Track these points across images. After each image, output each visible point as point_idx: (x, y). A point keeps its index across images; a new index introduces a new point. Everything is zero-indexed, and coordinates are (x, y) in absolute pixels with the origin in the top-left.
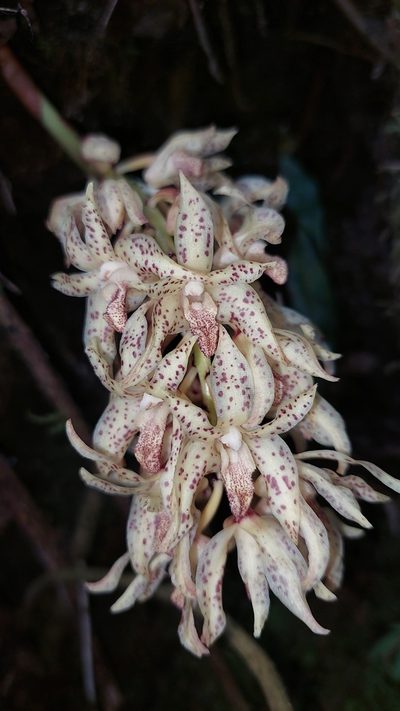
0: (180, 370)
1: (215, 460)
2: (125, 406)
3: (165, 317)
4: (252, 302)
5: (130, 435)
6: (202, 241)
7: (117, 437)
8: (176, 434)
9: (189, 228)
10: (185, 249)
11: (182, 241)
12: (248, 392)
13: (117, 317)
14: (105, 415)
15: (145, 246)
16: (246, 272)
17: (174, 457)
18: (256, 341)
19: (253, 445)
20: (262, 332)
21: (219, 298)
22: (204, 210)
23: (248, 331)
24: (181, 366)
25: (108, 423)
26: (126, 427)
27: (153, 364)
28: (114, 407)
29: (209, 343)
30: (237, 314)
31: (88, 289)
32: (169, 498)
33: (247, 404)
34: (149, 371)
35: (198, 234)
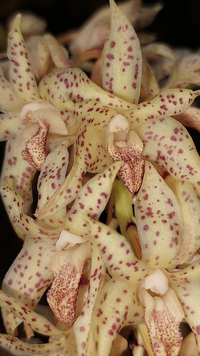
0: (103, 199)
1: (138, 309)
2: (39, 252)
3: (87, 150)
4: (181, 140)
5: (42, 285)
6: (130, 70)
7: (28, 287)
8: (95, 274)
9: (117, 56)
10: (112, 79)
11: (109, 70)
12: (176, 228)
13: (36, 153)
14: (16, 262)
15: (71, 79)
16: (175, 103)
17: (92, 299)
18: (185, 179)
19: (181, 292)
20: (191, 169)
21: (146, 137)
22: (133, 38)
23: (176, 169)
24: (104, 194)
25: (19, 271)
26: (38, 275)
27: (73, 194)
28: (26, 253)
29: (133, 177)
30: (164, 153)
31: (7, 132)
32: (84, 345)
33: (176, 240)
34: (69, 201)
35: (126, 64)
